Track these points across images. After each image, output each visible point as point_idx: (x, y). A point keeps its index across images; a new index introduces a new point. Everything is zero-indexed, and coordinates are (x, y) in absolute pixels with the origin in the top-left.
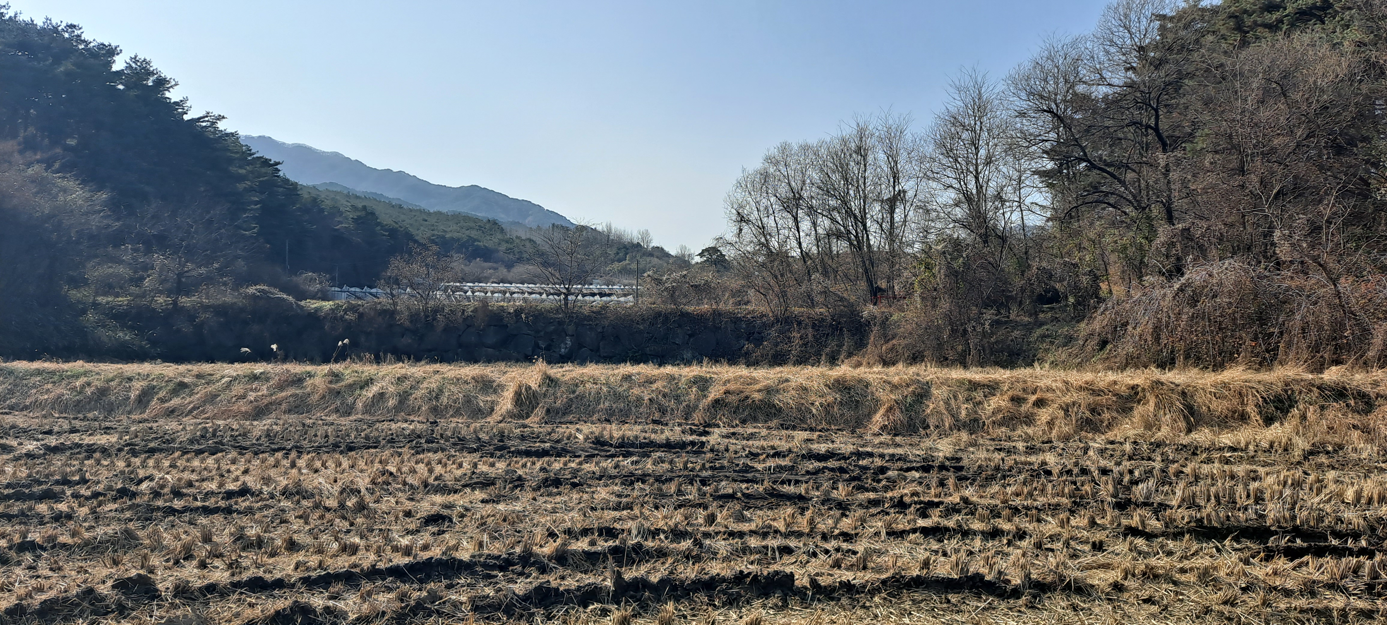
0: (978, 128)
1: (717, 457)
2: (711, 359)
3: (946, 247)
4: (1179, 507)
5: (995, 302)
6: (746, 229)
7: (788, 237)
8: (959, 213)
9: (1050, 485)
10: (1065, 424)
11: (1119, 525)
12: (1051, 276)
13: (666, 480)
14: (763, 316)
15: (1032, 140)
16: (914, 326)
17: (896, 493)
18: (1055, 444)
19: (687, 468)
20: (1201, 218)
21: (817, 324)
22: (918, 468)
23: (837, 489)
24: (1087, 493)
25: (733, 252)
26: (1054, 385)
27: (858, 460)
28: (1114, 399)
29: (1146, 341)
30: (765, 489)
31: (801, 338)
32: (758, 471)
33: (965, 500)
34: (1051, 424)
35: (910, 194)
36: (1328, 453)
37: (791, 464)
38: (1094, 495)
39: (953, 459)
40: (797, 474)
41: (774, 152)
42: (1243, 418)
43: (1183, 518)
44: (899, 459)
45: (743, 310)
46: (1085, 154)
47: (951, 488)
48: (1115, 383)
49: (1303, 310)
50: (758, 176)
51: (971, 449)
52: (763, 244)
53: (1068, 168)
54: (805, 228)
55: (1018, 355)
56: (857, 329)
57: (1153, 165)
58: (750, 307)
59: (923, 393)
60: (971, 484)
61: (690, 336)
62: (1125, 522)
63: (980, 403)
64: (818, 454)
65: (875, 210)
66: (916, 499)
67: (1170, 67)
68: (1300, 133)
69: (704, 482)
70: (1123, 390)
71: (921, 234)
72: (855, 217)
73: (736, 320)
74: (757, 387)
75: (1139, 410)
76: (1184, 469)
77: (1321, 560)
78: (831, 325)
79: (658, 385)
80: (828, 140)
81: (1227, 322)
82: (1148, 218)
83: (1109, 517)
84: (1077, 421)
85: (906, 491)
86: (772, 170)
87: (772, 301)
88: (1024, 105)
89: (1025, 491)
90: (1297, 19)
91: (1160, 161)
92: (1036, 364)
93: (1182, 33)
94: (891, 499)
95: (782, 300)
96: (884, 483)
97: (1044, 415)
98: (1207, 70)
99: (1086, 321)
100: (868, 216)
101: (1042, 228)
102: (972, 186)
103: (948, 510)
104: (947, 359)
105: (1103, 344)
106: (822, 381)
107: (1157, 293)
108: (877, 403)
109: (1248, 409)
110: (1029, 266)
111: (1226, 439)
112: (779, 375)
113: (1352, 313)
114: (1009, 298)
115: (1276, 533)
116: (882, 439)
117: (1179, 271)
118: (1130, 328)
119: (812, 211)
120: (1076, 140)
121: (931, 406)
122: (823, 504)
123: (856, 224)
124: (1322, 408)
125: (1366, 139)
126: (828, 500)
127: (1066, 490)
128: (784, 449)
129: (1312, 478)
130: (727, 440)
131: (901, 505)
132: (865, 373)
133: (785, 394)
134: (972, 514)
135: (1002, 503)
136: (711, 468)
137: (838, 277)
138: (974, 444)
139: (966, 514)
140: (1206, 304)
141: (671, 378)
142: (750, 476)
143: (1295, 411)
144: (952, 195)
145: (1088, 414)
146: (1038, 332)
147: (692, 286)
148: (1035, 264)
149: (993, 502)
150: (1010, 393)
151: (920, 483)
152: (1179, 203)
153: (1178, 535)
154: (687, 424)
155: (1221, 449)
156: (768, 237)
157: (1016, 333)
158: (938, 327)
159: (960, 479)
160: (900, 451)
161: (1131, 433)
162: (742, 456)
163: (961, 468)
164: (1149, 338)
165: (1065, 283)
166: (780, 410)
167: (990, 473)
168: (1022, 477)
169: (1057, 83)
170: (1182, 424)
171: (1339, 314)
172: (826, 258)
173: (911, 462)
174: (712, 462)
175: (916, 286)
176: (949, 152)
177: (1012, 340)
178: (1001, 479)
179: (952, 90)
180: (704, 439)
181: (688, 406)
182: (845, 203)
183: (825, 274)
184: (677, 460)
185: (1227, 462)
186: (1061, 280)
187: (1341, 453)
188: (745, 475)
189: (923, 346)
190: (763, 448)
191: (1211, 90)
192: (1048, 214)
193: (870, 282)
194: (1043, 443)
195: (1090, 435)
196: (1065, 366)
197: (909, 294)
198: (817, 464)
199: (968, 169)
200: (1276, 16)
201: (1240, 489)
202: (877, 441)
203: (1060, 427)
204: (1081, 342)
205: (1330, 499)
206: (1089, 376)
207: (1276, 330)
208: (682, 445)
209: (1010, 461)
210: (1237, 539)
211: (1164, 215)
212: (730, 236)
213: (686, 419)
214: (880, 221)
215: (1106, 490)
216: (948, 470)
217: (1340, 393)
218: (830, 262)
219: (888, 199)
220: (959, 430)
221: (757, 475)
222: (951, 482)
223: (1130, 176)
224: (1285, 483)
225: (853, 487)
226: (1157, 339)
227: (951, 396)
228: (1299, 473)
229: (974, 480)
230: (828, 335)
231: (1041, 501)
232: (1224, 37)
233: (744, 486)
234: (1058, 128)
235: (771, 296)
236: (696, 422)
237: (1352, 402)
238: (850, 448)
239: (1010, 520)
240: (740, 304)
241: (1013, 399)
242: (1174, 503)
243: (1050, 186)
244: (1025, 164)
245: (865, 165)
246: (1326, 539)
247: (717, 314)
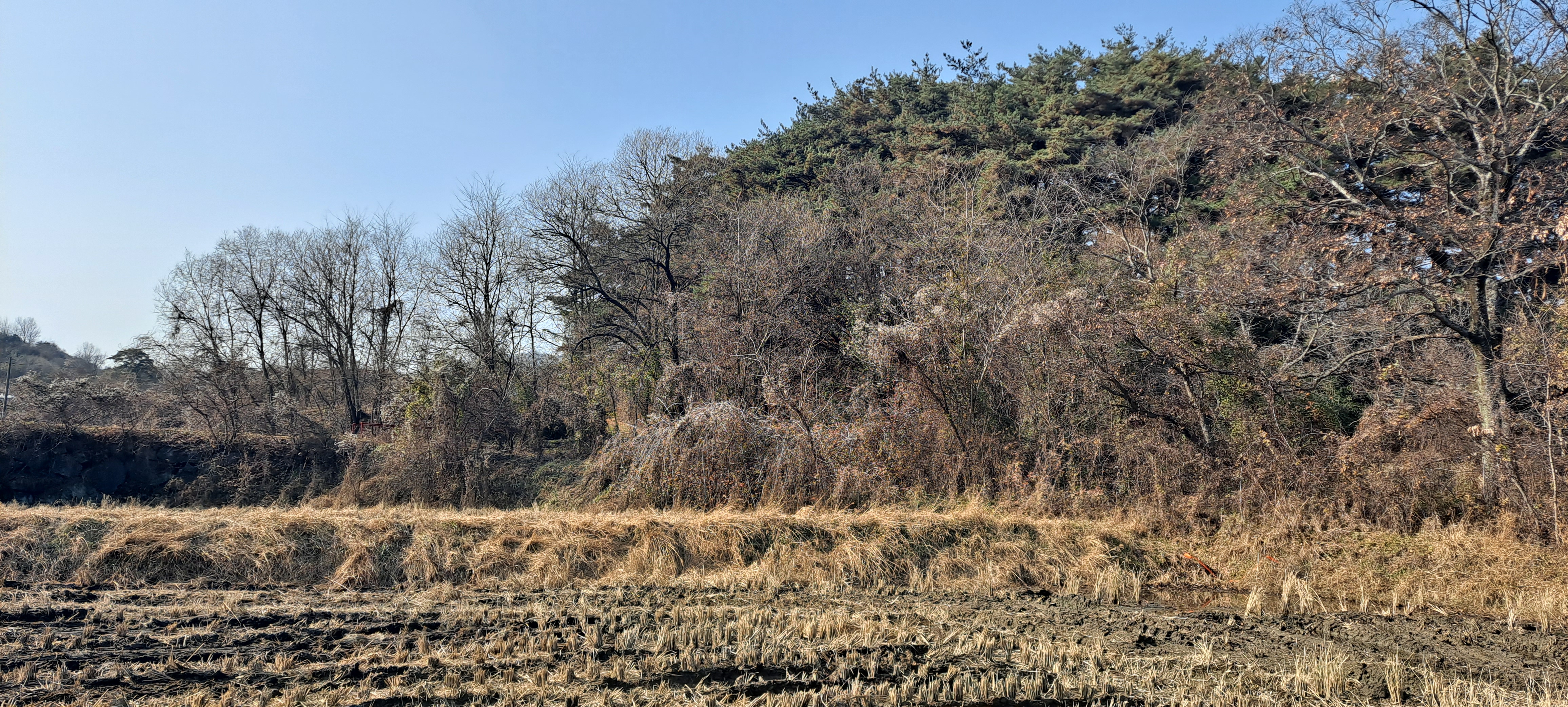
0: (490, 242)
1: (103, 630)
2: (114, 497)
3: (445, 369)
4: (660, 653)
5: (497, 434)
6: (185, 328)
7: (246, 344)
8: (464, 333)
9: (532, 639)
10: (559, 570)
11: (598, 677)
12: (558, 409)
13: (12, 666)
14: (199, 442)
15: (547, 263)
16: (402, 459)
17: (349, 662)
18: (547, 592)
19: (51, 647)
20: (703, 359)
21: (277, 455)
22: (384, 628)
23: (272, 661)
24: (570, 645)
25: (164, 357)
26: (550, 526)
27: (309, 622)
28: (611, 541)
29: (647, 480)
30: (168, 669)
31: (253, 472)
32: (161, 645)
33: (435, 663)
34: (544, 570)
35: (408, 306)
36: (794, 590)
37: (213, 633)
38: (577, 646)
39: (429, 615)
40: (220, 646)
41: (232, 236)
42: (727, 557)
43: (661, 665)
44: (364, 619)
45: (170, 435)
46: (599, 284)
47: (420, 649)
48: (613, 524)
49: (783, 453)
50: (209, 263)
51: (452, 602)
52: (208, 349)
53: (582, 297)
54: (270, 334)
55: (518, 494)
56: (329, 462)
57: (662, 303)
58: (182, 430)
59: (403, 538)
60: (445, 643)
61: (86, 466)
62: (604, 673)
63: (469, 549)
64: (256, 619)
65: (364, 320)
66: (375, 666)
67: (682, 209)
68: (787, 287)
69: (74, 665)
70: (619, 531)
71: (418, 354)
72: (338, 327)
73: (158, 446)
74: (178, 534)
75: (634, 553)
76: (670, 613)
77: (777, 697)
78: (296, 456)
79: (21, 532)
80: (309, 231)
81: (721, 462)
82: (656, 355)
83: (588, 670)
84: (571, 566)
85: (364, 657)
86: (229, 258)
87: (215, 423)
88: (541, 225)
89: (505, 647)
90: (788, 184)
91: (669, 300)
92: (535, 504)
93: (692, 178)
94: (343, 668)
95: (230, 422)
96: (337, 649)
97: (537, 560)
98: (713, 218)
99: (590, 458)
100: (355, 327)
101: (551, 357)
102: (481, 305)
103: (412, 676)
104: (438, 499)
105: (607, 482)
106: (273, 525)
107: (660, 431)
108: (345, 551)
109: (732, 549)
110: (537, 397)
111: (711, 580)
112: (213, 518)
113: (821, 457)
114: (514, 432)
115: (743, 672)
116: (345, 595)
117: (680, 410)
118: (632, 466)
119: (281, 313)
120: (591, 269)
121: (411, 554)
122: (250, 682)
123: (339, 335)
124: (793, 547)
125: (837, 300)
126: (259, 676)
127: (549, 644)
128: (208, 615)
129: (778, 616)
130: (123, 607)
131: (355, 675)
132: (332, 515)
133: (219, 543)
134: (441, 678)
135: (477, 662)
136: (90, 645)
137: (311, 398)
138: (456, 597)
139: (433, 680)
140: (702, 445)
141: (45, 522)
142: (148, 652)
143: (770, 550)
144: (457, 313)
145: (583, 558)
146: (542, 469)
147: (94, 399)
148: (543, 396)
149: (467, 662)
150: (503, 537)
151: (384, 647)
152: (685, 343)
153: (653, 684)
154: (63, 586)
155: (707, 590)
156: (217, 341)
157: (518, 470)
158: (431, 463)
159: (433, 638)
160: (366, 609)
161: (624, 577)
162: (142, 626)
163: (437, 626)
164: (650, 477)
165: (573, 418)
166: (209, 564)
167: (468, 629)
168: (503, 632)
169: (575, 208)
170: (673, 566)
171: (811, 459)
172: (297, 374)
173: (378, 621)
174: (92, 637)
175: (407, 413)
176: (456, 264)
177: (513, 478)
178: (479, 636)
179: (463, 197)
180: (86, 606)
181: (67, 562)
182: (326, 307)
183: (293, 391)
184: (36, 636)
185: (710, 603)
186: (570, 414)
187: (805, 590)
188: (142, 652)
189: (410, 483)
190: (176, 615)
191: (716, 237)
192: (560, 343)
193: (351, 405)
194: (534, 592)
195: (583, 581)
196: (566, 506)
197: (398, 422)
198: (251, 631)
199: (477, 287)
200: (771, 177)
201: (717, 632)
202: (337, 598)
203: (553, 573)
204: (584, 481)
205: (791, 635)
206: (587, 517)
207: (761, 472)
208: (49, 616)
209: (493, 614)
210: (708, 683)
211: (670, 353)
212: (161, 335)
213: (62, 579)
214: (369, 334)
215: (590, 639)
216: (420, 629)
217: (807, 532)
218: (301, 378)
219: (381, 309)
220: (441, 581)
221: (159, 651)
222: (420, 643)
223: (641, 311)
224: (756, 621)
225: (295, 658)
226: (658, 479)
227: (436, 541)
228: (768, 611)
229: (449, 638)
230: (290, 468)
231: (521, 656)
232: (728, 188)
233: (136, 666)
234: (575, 253)
235: (215, 417)
236: (77, 583)
237: (816, 541)
238: (302, 608)
239: (482, 682)
240: (168, 426)
241: (505, 544)
242: (656, 649)
243: (564, 313)
244: (538, 287)
245: (355, 267)
246: (784, 676)
247: (130, 438)
